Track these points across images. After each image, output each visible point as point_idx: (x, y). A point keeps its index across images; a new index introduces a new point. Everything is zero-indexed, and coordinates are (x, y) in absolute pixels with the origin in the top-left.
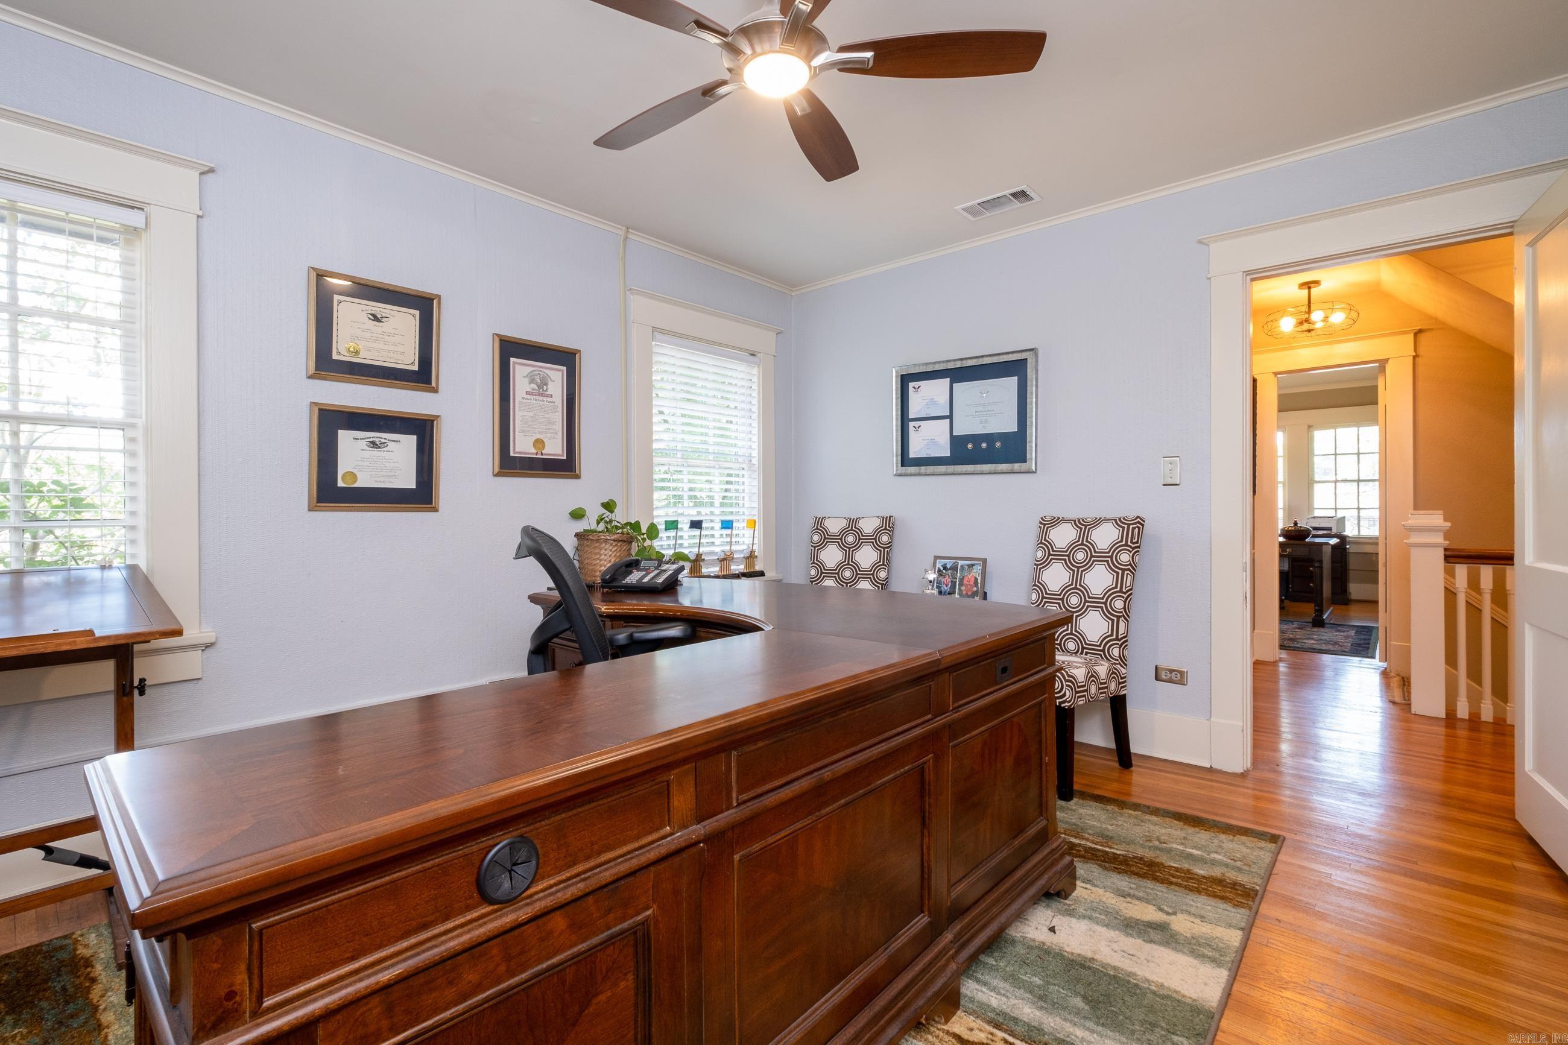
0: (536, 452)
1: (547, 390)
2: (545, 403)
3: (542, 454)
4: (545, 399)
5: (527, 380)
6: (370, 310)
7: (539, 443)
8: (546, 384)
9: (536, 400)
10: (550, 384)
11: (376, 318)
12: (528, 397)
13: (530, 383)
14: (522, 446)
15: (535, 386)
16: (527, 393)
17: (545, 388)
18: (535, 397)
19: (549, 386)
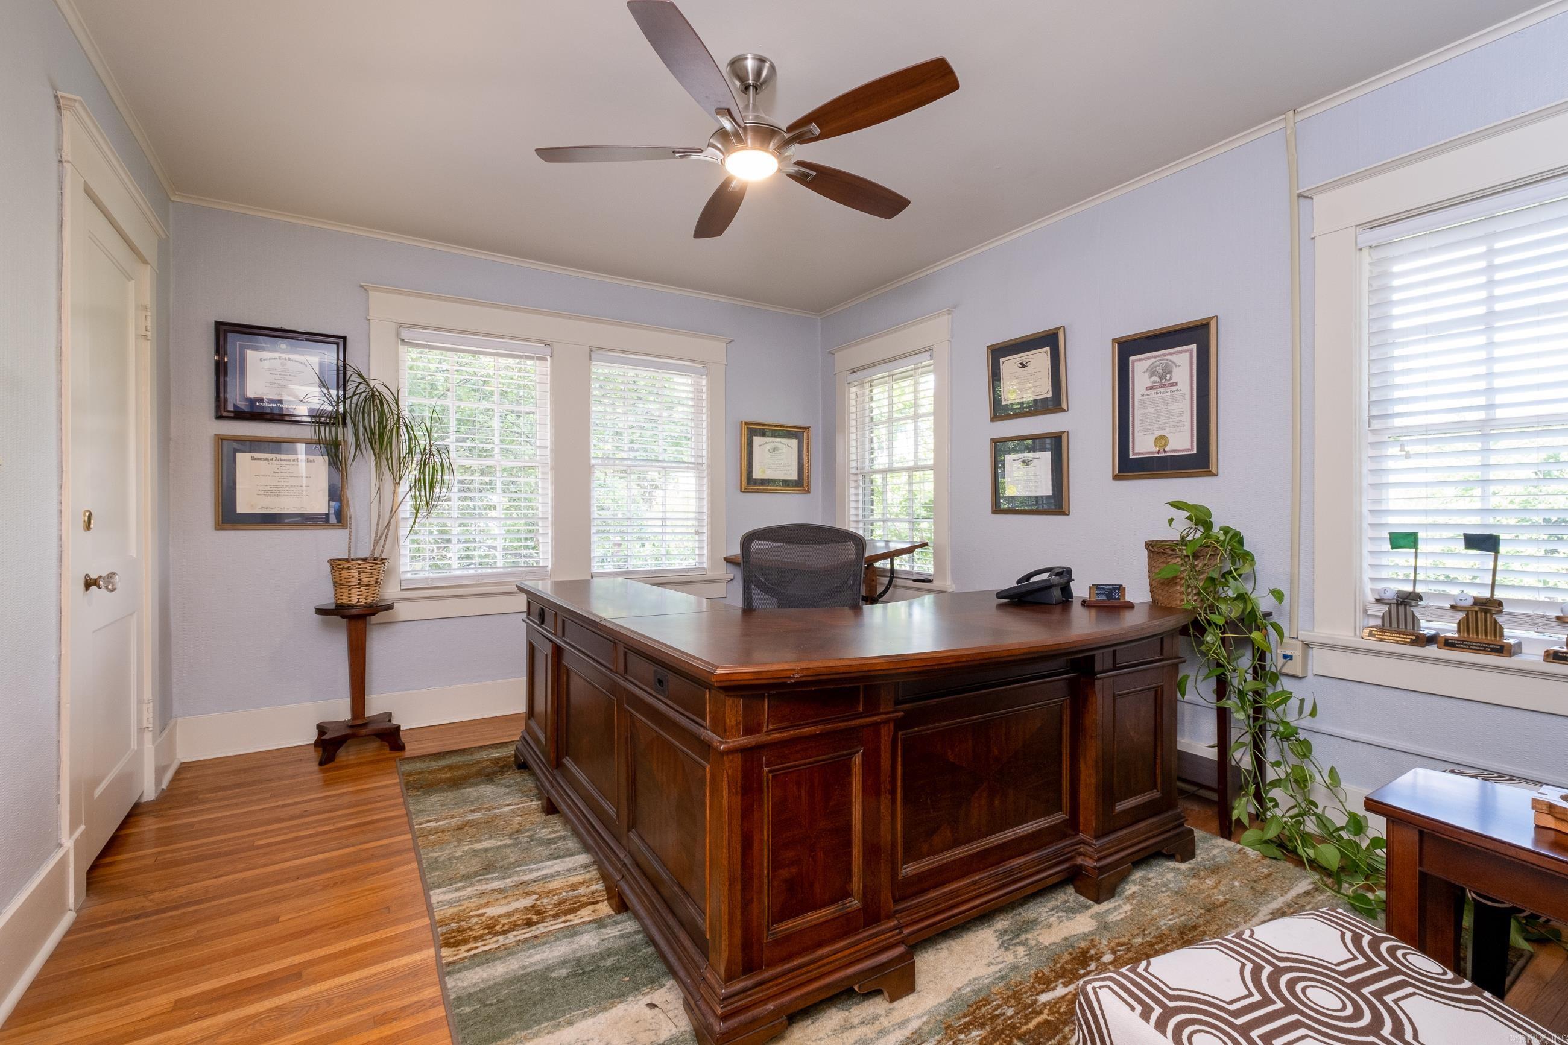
0: (1157, 450)
1: (1171, 379)
2: (1169, 394)
3: (1165, 452)
4: (1168, 389)
5: (1147, 375)
6: (1019, 360)
7: (1161, 440)
8: (1170, 372)
9: (1157, 393)
10: (1175, 370)
11: (1023, 365)
12: (1149, 392)
13: (1151, 377)
14: (1142, 445)
15: (1156, 379)
16: (1147, 388)
17: (1168, 377)
18: (1156, 391)
19: (1173, 374)
